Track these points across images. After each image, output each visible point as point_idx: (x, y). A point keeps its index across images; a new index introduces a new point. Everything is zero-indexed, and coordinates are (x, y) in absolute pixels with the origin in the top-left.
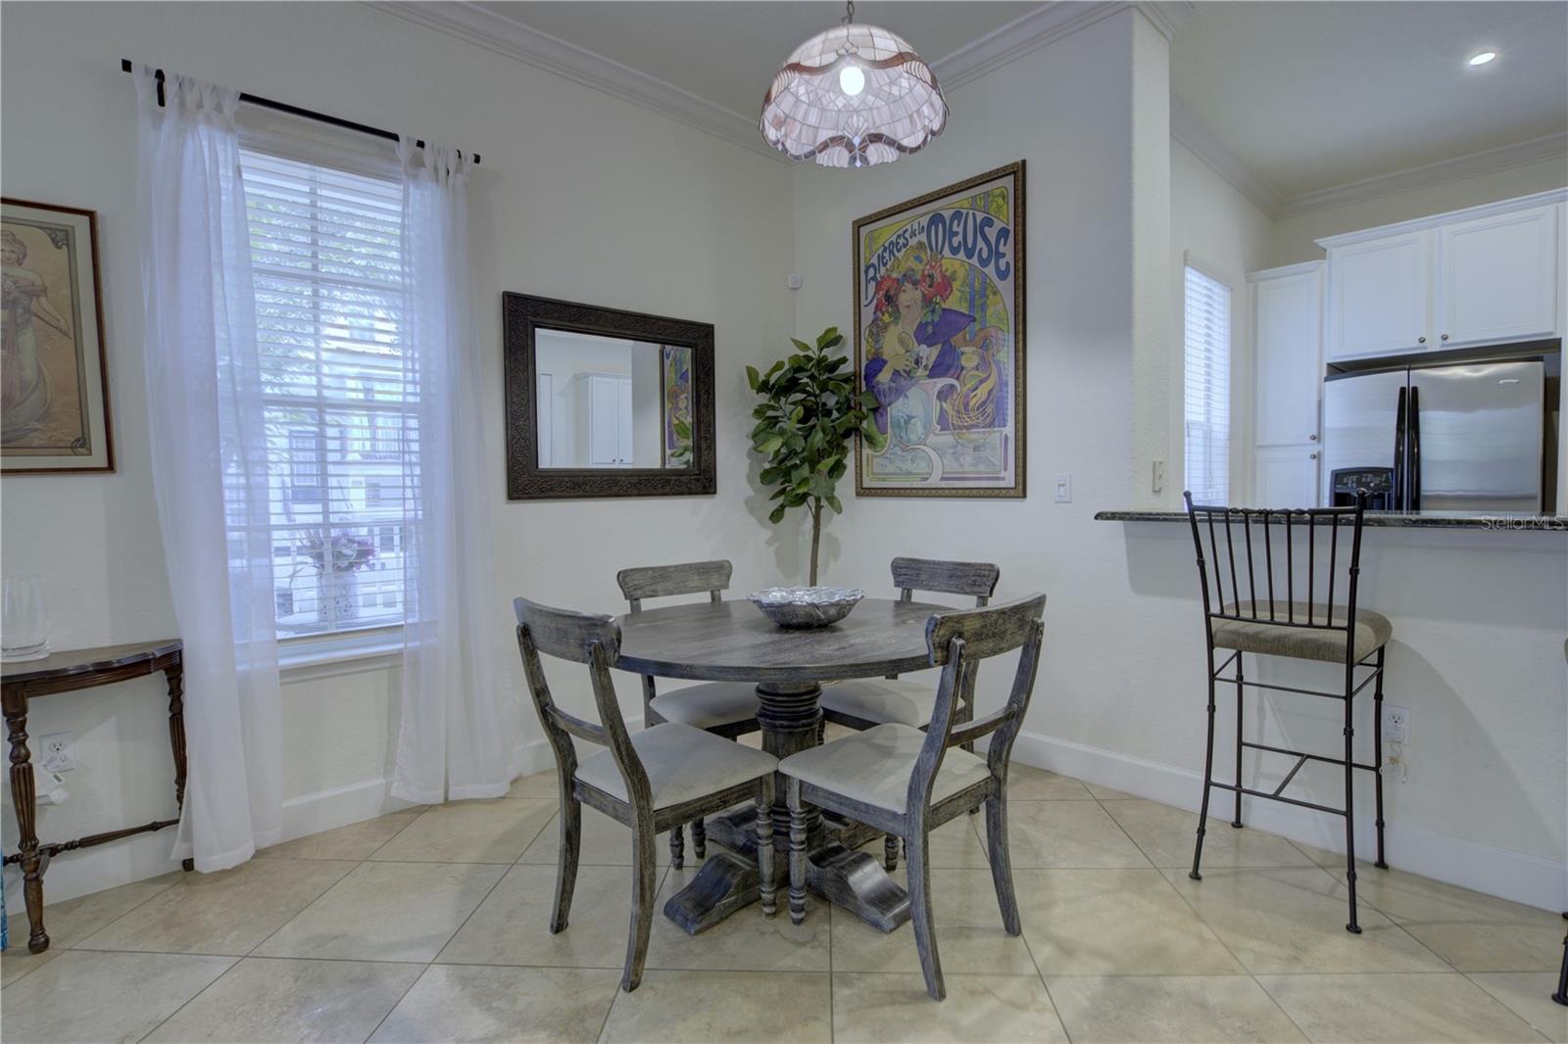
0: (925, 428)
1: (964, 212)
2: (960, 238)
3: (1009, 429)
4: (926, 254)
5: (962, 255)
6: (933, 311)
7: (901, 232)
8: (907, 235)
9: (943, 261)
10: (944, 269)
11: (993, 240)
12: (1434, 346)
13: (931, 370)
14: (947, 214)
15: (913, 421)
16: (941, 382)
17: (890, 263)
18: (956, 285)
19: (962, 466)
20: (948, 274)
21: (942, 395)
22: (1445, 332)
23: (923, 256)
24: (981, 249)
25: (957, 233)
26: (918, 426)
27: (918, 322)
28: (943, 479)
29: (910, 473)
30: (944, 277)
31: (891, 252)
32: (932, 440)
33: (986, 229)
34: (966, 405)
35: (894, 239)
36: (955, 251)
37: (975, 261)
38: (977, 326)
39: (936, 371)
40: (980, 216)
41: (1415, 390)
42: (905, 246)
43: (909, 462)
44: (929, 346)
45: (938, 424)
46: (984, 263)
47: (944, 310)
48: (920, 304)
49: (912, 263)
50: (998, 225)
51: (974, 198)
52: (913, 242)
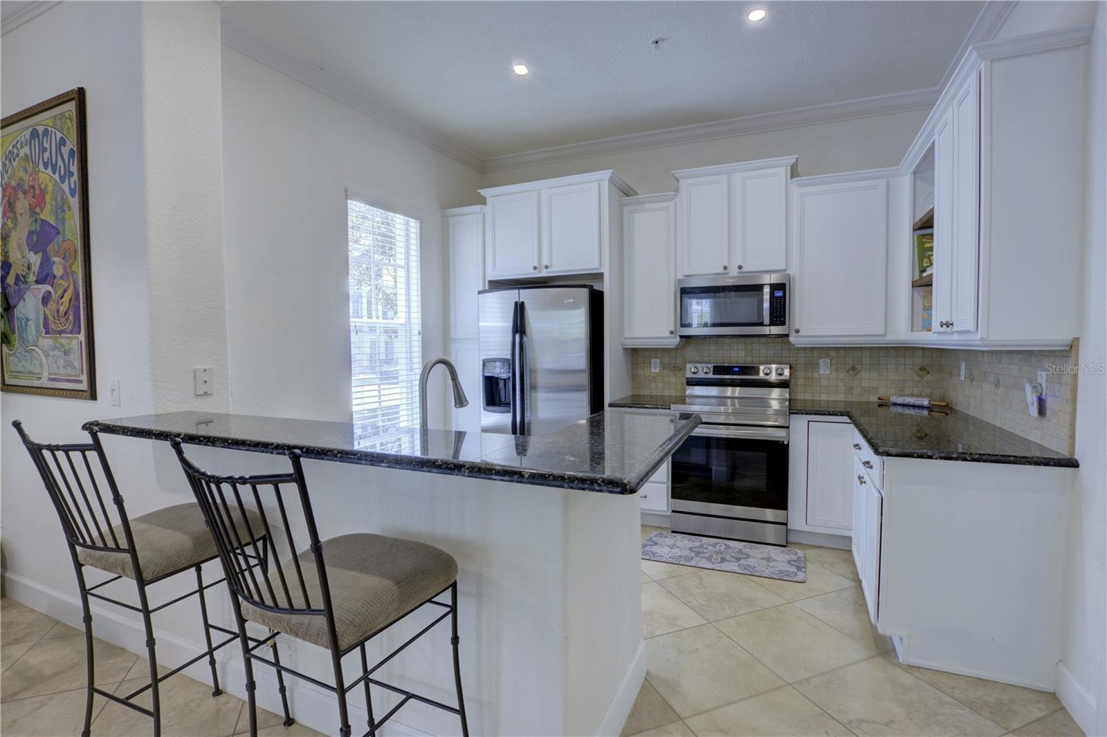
0: (37, 332)
1: (50, 129)
2: (48, 154)
3: (82, 337)
4: (30, 166)
5: (50, 170)
6: (36, 221)
7: (14, 143)
8: (19, 146)
9: (40, 174)
10: (40, 182)
11: (66, 159)
13: (37, 277)
14: (40, 129)
15: (29, 323)
16: (43, 289)
17: (9, 171)
18: (48, 197)
19: (58, 368)
20: (42, 187)
21: (46, 299)
22: (547, 263)
23: (28, 167)
24: (60, 166)
25: (46, 149)
26: (32, 329)
27: (28, 230)
28: (49, 379)
29: (30, 373)
30: (41, 189)
31: (10, 161)
32: (41, 342)
33: (62, 147)
34: (58, 312)
35: (10, 148)
36: (46, 166)
37: (57, 177)
38: (61, 238)
39: (40, 278)
40: (59, 135)
41: (523, 303)
42: (18, 155)
43: (30, 362)
44: (35, 253)
45: (44, 328)
46: (62, 179)
47: (42, 220)
48: (28, 213)
49: (21, 173)
51: (54, 117)
52: (22, 154)
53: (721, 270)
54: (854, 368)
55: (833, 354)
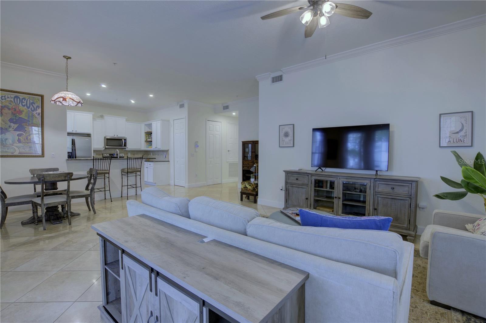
0: (13, 142)
1: (27, 99)
2: (25, 103)
4: (13, 104)
5: (26, 107)
6: (16, 117)
7: (3, 96)
8: (6, 97)
9: (19, 107)
10: (20, 108)
11: (35, 107)
12: (74, 132)
13: (15, 129)
14: (21, 97)
15: (8, 140)
16: (18, 133)
18: (24, 113)
19: (26, 151)
20: (21, 110)
22: (76, 130)
25: (24, 102)
26: (10, 141)
27: (10, 118)
28: (19, 153)
29: (7, 152)
30: (19, 110)
32: (15, 144)
33: (33, 104)
34: (27, 138)
36: (24, 106)
37: (30, 109)
38: (30, 123)
39: (16, 130)
40: (31, 101)
41: (74, 139)
43: (6, 149)
44: (14, 124)
45: (18, 141)
46: (32, 111)
47: (20, 117)
48: (10, 114)
49: (8, 104)
50: (36, 105)
51: (30, 97)
52: (8, 99)
53: (113, 136)
54: (134, 154)
55: (130, 152)
